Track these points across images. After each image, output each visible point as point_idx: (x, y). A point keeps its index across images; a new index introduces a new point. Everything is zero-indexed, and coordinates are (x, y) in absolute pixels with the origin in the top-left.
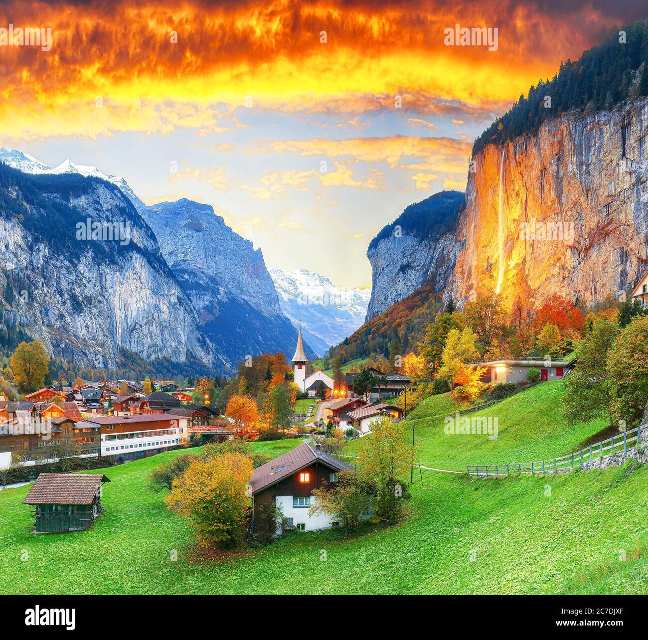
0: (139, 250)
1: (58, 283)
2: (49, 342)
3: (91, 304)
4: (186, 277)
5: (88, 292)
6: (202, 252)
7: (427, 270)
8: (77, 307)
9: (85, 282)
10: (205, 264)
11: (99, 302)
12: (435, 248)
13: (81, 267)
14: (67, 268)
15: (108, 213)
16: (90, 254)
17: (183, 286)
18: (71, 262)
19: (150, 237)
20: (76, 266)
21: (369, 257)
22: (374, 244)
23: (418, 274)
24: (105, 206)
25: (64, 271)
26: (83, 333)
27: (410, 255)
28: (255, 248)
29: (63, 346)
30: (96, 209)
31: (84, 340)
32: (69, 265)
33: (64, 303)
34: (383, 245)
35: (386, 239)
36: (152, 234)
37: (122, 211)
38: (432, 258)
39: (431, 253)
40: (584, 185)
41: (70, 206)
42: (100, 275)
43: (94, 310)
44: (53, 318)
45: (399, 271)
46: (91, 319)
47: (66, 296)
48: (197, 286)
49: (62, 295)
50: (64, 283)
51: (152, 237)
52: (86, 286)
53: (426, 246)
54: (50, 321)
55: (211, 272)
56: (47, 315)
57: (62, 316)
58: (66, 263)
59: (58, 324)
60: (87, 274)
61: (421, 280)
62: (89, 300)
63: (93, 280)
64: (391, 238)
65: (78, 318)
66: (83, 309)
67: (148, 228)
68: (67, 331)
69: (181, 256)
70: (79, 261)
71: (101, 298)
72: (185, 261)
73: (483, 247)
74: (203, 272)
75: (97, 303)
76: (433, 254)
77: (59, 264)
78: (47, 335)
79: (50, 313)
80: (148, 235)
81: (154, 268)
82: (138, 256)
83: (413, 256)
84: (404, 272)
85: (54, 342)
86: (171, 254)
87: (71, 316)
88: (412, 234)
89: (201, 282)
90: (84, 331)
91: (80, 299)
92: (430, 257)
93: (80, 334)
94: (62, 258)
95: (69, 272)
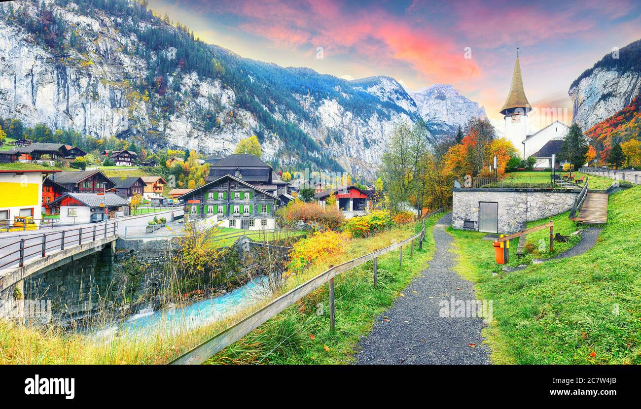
0: (405, 112)
1: (357, 132)
2: (349, 166)
3: (375, 143)
4: (435, 127)
5: (373, 138)
6: (445, 112)
8: (367, 145)
9: (372, 131)
10: (447, 119)
11: (380, 142)
13: (370, 123)
14: (362, 124)
15: (389, 94)
16: (376, 115)
17: (433, 132)
18: (365, 121)
19: (413, 105)
20: (368, 123)
23: (620, 99)
24: (387, 91)
25: (361, 126)
26: (369, 160)
28: (480, 106)
29: (357, 167)
30: (382, 92)
31: (370, 164)
32: (363, 122)
33: (360, 144)
36: (414, 103)
37: (396, 92)
41: (367, 92)
42: (382, 128)
43: (377, 147)
44: (353, 152)
46: (375, 152)
47: (361, 140)
48: (442, 132)
49: (358, 139)
50: (360, 133)
51: (414, 104)
52: (372, 133)
54: (350, 154)
55: (450, 124)
56: (349, 150)
57: (358, 151)
58: (362, 121)
59: (355, 156)
60: (374, 127)
62: (374, 141)
63: (378, 130)
65: (367, 151)
66: (370, 146)
67: (412, 100)
68: (361, 159)
69: (432, 116)
70: (369, 119)
71: (380, 140)
72: (434, 118)
74: (445, 124)
75: (379, 143)
77: (357, 122)
78: (348, 162)
79: (351, 149)
80: (411, 104)
81: (414, 122)
82: (405, 115)
85: (353, 165)
86: (427, 115)
87: (364, 150)
89: (444, 130)
90: (371, 159)
91: (369, 141)
93: (367, 161)
94: (359, 118)
95: (363, 126)
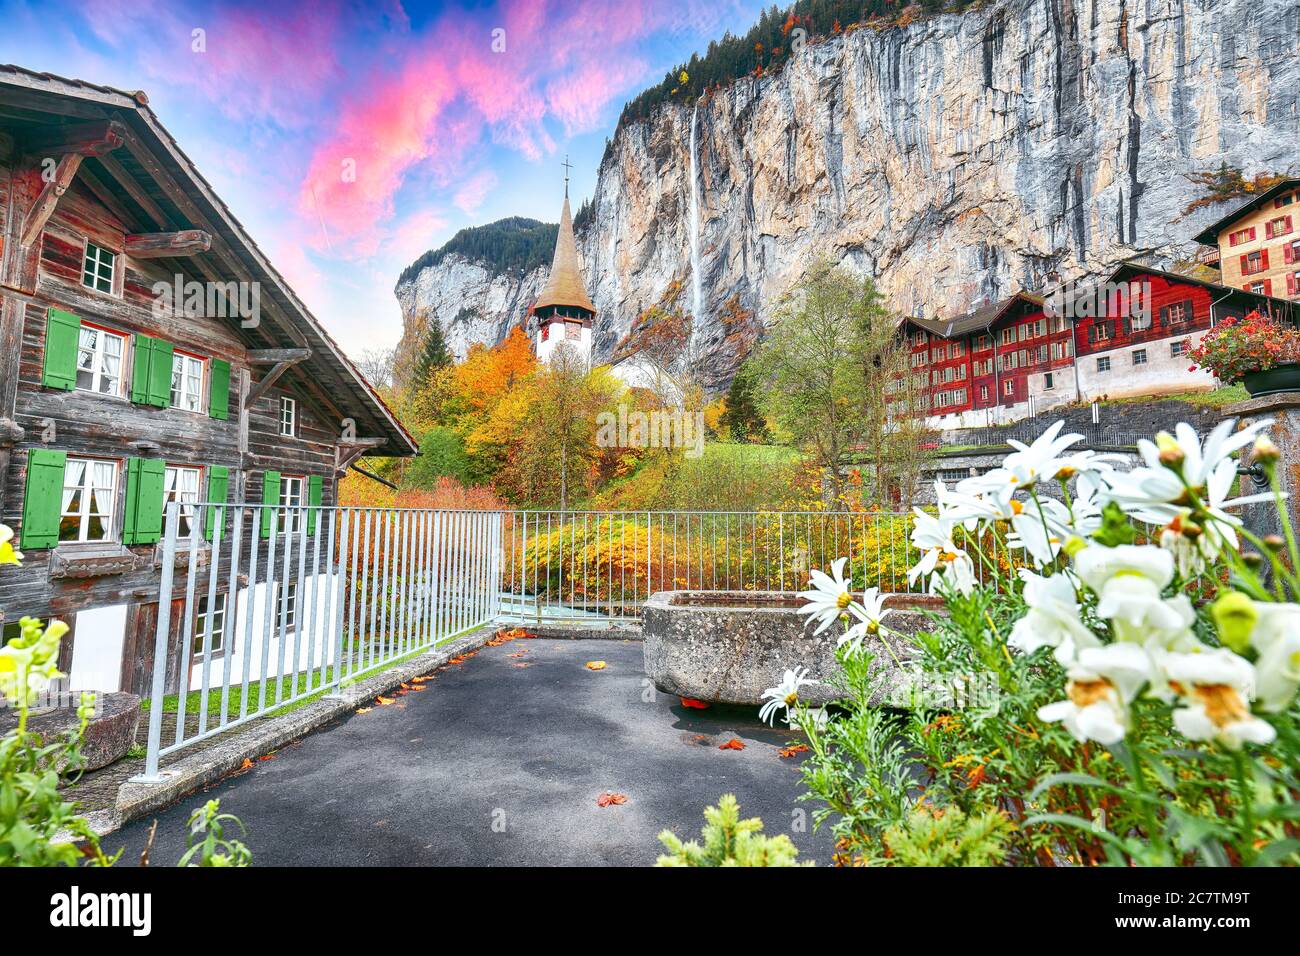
7: (506, 322)
12: (519, 289)
21: (399, 296)
22: (411, 274)
23: (489, 325)
27: (475, 295)
34: (427, 276)
35: (433, 268)
38: (514, 303)
39: (512, 294)
40: (902, 138)
45: (456, 319)
53: (503, 284)
61: (495, 335)
64: (441, 267)
73: (633, 274)
76: (516, 296)
83: (481, 298)
84: (465, 322)
88: (478, 263)
92: (510, 301)
